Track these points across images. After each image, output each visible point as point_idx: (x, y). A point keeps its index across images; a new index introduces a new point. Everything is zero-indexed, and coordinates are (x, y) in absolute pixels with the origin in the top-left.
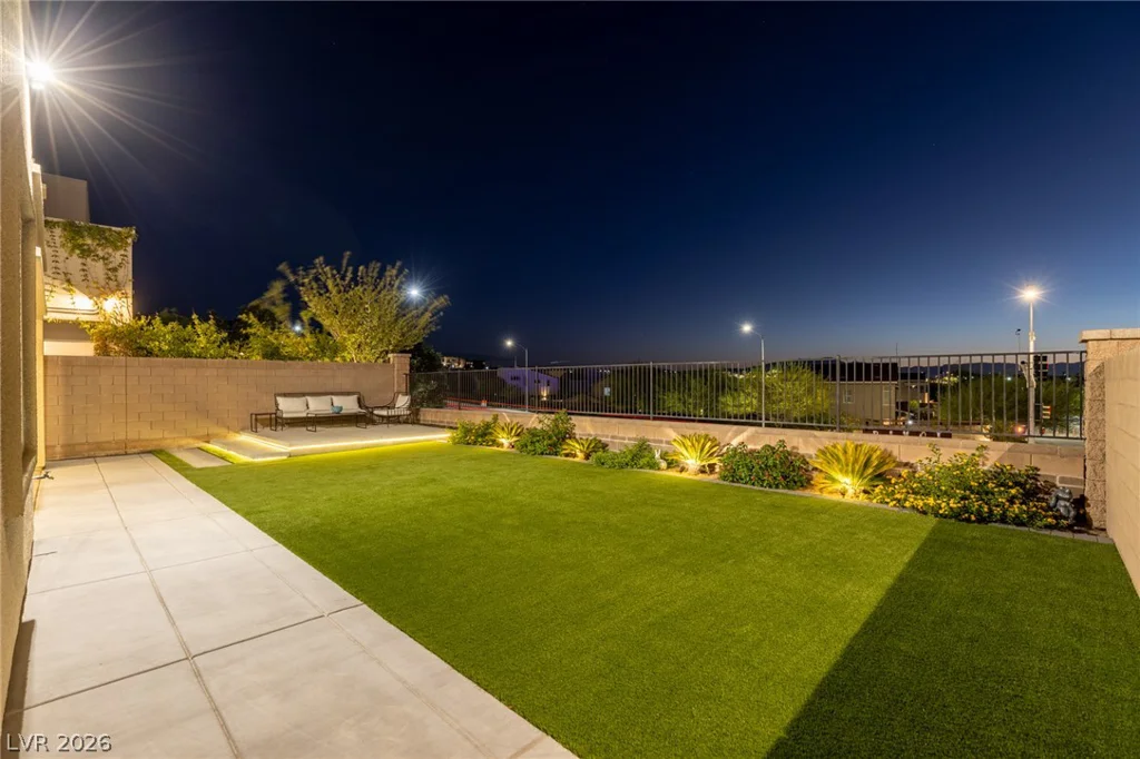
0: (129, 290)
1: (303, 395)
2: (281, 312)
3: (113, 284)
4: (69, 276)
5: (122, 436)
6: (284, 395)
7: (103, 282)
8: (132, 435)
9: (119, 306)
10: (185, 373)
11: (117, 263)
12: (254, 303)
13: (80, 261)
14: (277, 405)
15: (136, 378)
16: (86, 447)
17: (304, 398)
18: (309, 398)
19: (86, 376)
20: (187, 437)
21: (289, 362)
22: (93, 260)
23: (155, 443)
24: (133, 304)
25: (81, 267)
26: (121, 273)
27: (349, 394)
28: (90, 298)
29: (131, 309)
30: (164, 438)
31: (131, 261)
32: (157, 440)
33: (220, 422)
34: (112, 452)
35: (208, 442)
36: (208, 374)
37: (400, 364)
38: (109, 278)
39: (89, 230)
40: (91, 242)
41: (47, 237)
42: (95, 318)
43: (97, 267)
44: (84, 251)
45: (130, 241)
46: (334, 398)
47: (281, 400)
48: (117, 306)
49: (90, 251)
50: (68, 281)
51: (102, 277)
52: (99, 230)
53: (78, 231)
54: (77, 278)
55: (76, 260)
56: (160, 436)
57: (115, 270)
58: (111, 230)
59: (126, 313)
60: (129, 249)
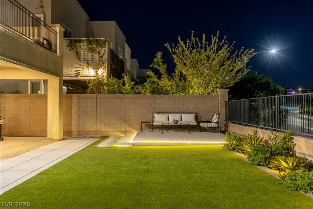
0: (106, 65)
1: (167, 113)
2: (162, 69)
3: (101, 63)
4: (88, 61)
5: (94, 129)
6: (159, 113)
7: (98, 62)
8: (98, 129)
9: (103, 72)
10: (117, 101)
11: (103, 54)
12: (151, 66)
13: (92, 54)
14: (153, 117)
15: (100, 103)
16: (84, 133)
17: (166, 115)
18: (170, 115)
19: (84, 103)
21: (161, 95)
22: (95, 53)
24: (107, 71)
25: (92, 57)
26: (104, 58)
27: (191, 113)
28: (93, 70)
29: (107, 73)
30: (109, 131)
31: (107, 52)
33: (130, 125)
34: (92, 136)
35: (125, 134)
36: (126, 102)
37: (222, 95)
38: (100, 61)
39: (94, 41)
40: (94, 46)
41: (82, 46)
42: (95, 78)
43: (96, 56)
44: (92, 50)
45: (107, 43)
46: (182, 115)
47: (156, 115)
48: (102, 72)
49: (94, 50)
50: (88, 63)
51: (98, 60)
52: (97, 41)
53: (90, 42)
54: (90, 62)
55: (90, 54)
56: (108, 130)
57: (102, 57)
58: (100, 40)
59: (105, 74)
60: (107, 47)
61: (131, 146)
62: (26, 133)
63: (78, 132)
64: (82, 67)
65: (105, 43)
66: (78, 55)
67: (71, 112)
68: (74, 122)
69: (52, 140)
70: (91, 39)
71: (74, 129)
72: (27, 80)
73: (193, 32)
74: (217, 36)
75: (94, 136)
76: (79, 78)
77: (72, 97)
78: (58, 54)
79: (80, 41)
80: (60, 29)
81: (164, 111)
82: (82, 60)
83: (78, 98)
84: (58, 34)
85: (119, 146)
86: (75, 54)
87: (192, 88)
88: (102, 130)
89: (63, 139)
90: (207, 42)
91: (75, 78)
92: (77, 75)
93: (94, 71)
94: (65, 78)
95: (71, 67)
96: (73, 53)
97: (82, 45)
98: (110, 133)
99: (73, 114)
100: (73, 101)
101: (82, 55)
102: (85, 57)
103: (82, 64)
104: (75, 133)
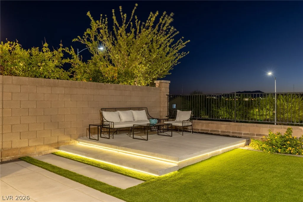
8: (7, 146)
15: (10, 94)
18: (121, 113)
20: (45, 145)
23: (23, 151)
30: (29, 146)
32: (24, 148)
33: (65, 132)
35: (58, 148)
47: (105, 113)
56: (25, 145)
88: (14, 147)
98: (31, 150)
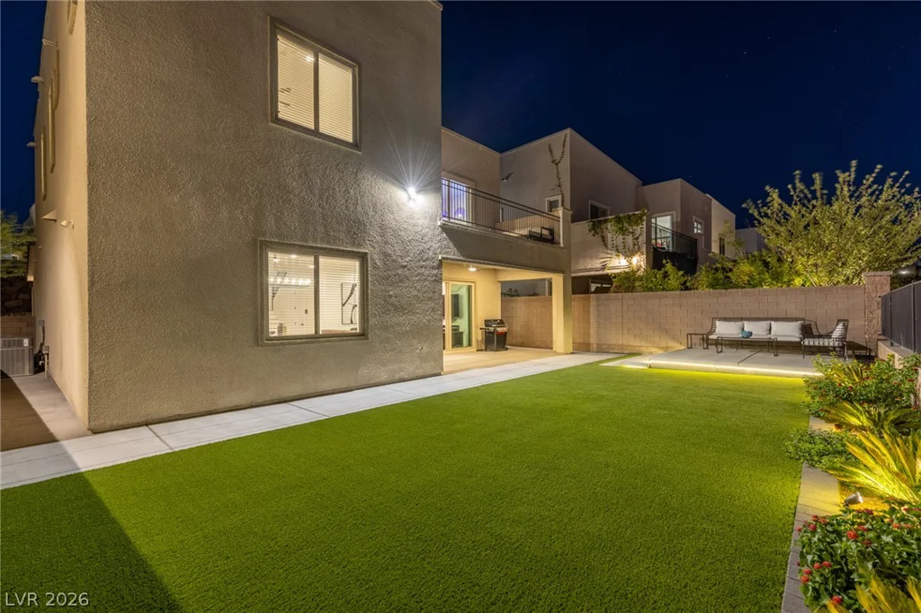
0: (644, 250)
3: (636, 247)
4: (618, 247)
5: (620, 342)
6: (725, 319)
7: (632, 248)
8: (625, 342)
11: (639, 234)
14: (713, 327)
15: (627, 306)
16: (606, 346)
17: (740, 323)
19: (605, 305)
22: (627, 235)
24: (646, 258)
25: (623, 241)
26: (640, 240)
27: (796, 320)
28: (625, 259)
29: (645, 262)
30: (642, 346)
31: (645, 231)
34: (616, 351)
38: (635, 245)
39: (624, 217)
40: (626, 225)
41: (609, 228)
42: (627, 270)
43: (630, 239)
44: (623, 231)
45: (645, 218)
46: (773, 323)
47: (718, 323)
48: (639, 261)
49: (626, 230)
50: (618, 251)
51: (631, 244)
52: (629, 217)
53: (619, 220)
54: (621, 248)
55: (621, 237)
56: (639, 344)
57: (637, 238)
58: (634, 215)
59: (643, 264)
60: (644, 223)
61: (646, 368)
62: (538, 344)
63: (598, 344)
64: (609, 256)
65: (641, 218)
66: (604, 240)
67: (589, 319)
68: (593, 332)
69: (557, 354)
70: (622, 215)
71: (593, 340)
72: (544, 280)
73: (797, 172)
74: (853, 169)
75: (620, 351)
76: (606, 272)
77: (589, 297)
78: (562, 245)
79: (606, 221)
80: (563, 213)
81: (736, 316)
82: (610, 246)
83: (598, 299)
84: (561, 220)
85: (628, 366)
86: (600, 239)
87: (798, 274)
88: (631, 344)
89: (572, 353)
90: (825, 192)
91: (601, 272)
92: (604, 268)
93: (625, 261)
94: (572, 275)
95: (596, 258)
96: (598, 239)
97: (609, 225)
98: (643, 349)
99: (592, 320)
100: (591, 304)
101: (609, 239)
102: (614, 242)
103: (609, 252)
104: (595, 346)
